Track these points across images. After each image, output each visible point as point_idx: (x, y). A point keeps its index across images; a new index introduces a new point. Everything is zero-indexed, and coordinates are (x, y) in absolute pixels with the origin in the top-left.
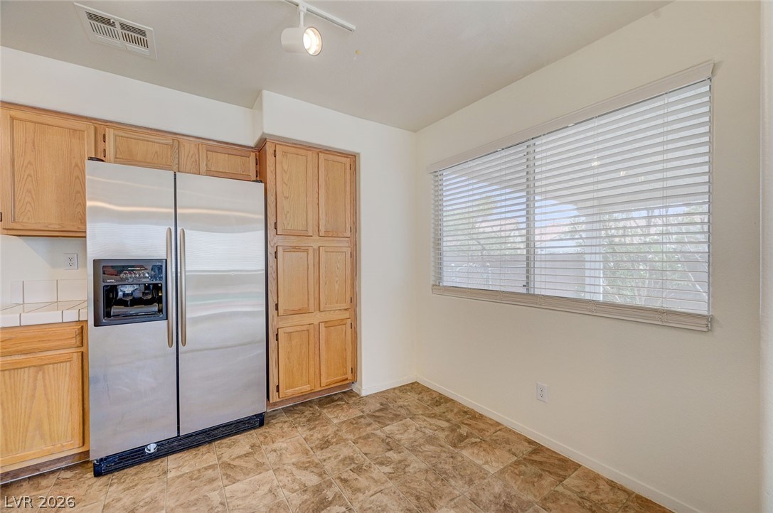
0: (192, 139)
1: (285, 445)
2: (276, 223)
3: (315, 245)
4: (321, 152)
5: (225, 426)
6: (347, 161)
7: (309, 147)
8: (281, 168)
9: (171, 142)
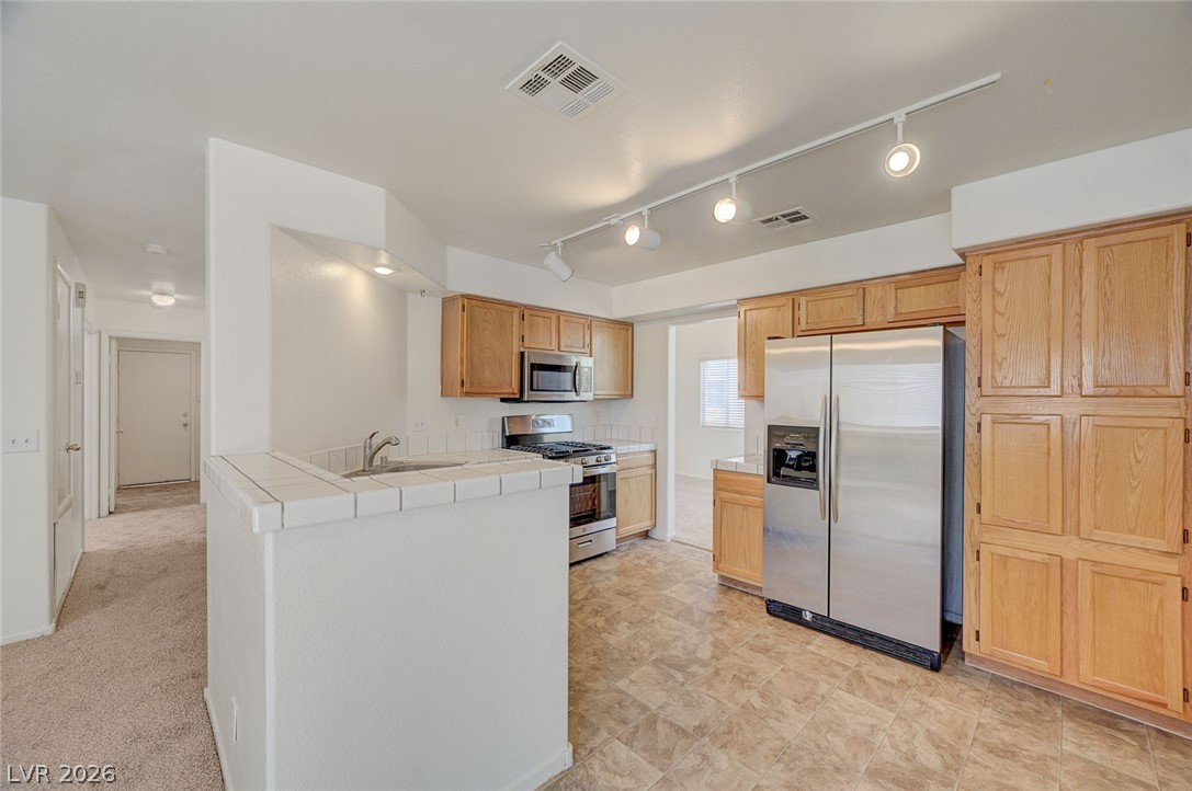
0: (880, 281)
1: (943, 709)
2: (980, 379)
3: (1071, 413)
4: (1088, 237)
5: (881, 637)
9: (855, 292)
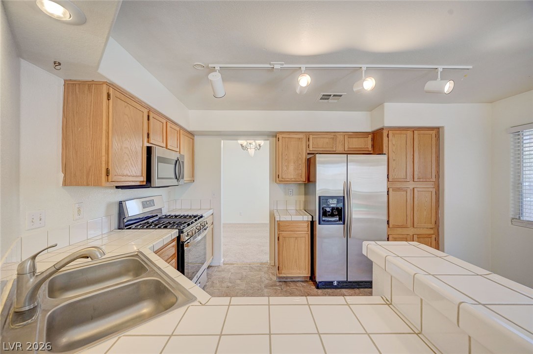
0: (342, 133)
2: (388, 175)
3: (411, 187)
4: (416, 130)
6: (434, 133)
7: (408, 128)
8: (391, 143)
9: (333, 136)
